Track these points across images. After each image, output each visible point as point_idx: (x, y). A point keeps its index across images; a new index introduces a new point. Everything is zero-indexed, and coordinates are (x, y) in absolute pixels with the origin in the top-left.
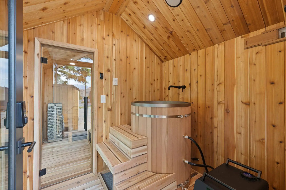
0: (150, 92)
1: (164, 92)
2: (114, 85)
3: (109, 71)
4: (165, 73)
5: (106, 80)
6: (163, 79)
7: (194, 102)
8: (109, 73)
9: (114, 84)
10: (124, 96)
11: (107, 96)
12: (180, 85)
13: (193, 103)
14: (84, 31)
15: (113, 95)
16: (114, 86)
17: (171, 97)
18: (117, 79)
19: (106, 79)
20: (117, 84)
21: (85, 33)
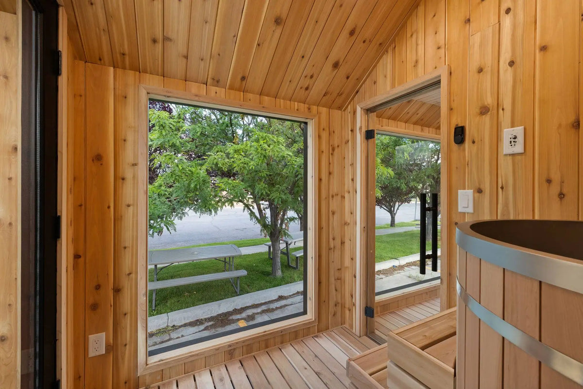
2: (506, 155)
3: (484, 110)
5: (474, 142)
8: (487, 118)
9: (506, 148)
10: (561, 196)
11: (480, 191)
14: (420, 42)
15: (502, 188)
16: (509, 158)
18: (519, 131)
19: (476, 140)
20: (519, 148)
21: (420, 46)
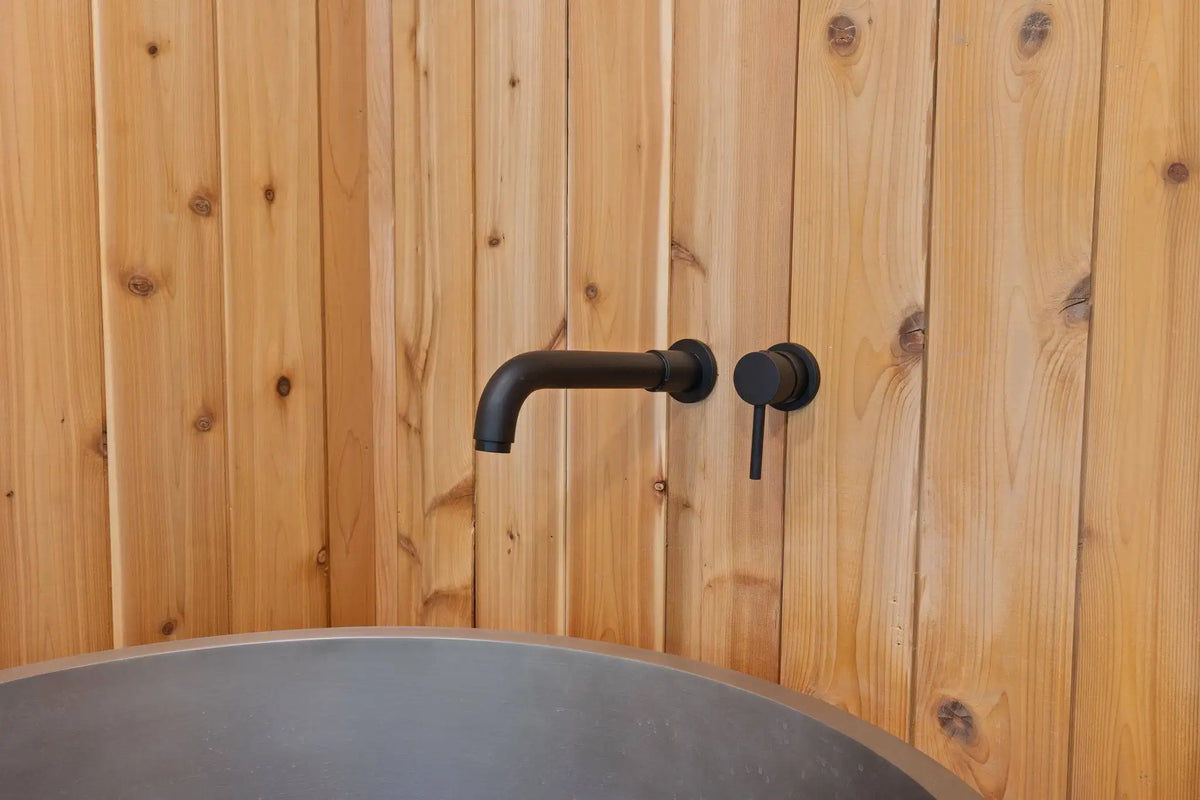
0: (100, 446)
1: (404, 419)
4: (404, 75)
6: (378, 178)
7: (978, 705)
12: (696, 334)
13: (968, 721)
17: (526, 537)
